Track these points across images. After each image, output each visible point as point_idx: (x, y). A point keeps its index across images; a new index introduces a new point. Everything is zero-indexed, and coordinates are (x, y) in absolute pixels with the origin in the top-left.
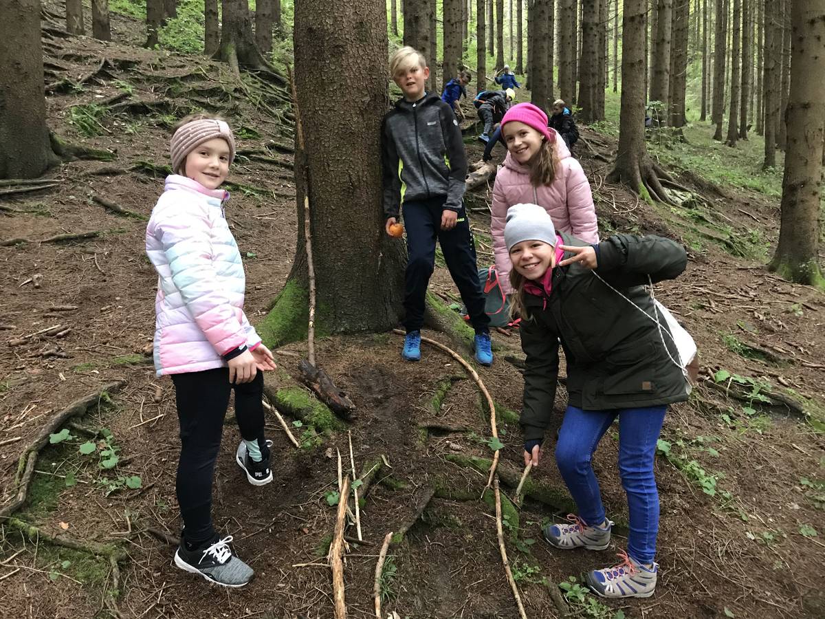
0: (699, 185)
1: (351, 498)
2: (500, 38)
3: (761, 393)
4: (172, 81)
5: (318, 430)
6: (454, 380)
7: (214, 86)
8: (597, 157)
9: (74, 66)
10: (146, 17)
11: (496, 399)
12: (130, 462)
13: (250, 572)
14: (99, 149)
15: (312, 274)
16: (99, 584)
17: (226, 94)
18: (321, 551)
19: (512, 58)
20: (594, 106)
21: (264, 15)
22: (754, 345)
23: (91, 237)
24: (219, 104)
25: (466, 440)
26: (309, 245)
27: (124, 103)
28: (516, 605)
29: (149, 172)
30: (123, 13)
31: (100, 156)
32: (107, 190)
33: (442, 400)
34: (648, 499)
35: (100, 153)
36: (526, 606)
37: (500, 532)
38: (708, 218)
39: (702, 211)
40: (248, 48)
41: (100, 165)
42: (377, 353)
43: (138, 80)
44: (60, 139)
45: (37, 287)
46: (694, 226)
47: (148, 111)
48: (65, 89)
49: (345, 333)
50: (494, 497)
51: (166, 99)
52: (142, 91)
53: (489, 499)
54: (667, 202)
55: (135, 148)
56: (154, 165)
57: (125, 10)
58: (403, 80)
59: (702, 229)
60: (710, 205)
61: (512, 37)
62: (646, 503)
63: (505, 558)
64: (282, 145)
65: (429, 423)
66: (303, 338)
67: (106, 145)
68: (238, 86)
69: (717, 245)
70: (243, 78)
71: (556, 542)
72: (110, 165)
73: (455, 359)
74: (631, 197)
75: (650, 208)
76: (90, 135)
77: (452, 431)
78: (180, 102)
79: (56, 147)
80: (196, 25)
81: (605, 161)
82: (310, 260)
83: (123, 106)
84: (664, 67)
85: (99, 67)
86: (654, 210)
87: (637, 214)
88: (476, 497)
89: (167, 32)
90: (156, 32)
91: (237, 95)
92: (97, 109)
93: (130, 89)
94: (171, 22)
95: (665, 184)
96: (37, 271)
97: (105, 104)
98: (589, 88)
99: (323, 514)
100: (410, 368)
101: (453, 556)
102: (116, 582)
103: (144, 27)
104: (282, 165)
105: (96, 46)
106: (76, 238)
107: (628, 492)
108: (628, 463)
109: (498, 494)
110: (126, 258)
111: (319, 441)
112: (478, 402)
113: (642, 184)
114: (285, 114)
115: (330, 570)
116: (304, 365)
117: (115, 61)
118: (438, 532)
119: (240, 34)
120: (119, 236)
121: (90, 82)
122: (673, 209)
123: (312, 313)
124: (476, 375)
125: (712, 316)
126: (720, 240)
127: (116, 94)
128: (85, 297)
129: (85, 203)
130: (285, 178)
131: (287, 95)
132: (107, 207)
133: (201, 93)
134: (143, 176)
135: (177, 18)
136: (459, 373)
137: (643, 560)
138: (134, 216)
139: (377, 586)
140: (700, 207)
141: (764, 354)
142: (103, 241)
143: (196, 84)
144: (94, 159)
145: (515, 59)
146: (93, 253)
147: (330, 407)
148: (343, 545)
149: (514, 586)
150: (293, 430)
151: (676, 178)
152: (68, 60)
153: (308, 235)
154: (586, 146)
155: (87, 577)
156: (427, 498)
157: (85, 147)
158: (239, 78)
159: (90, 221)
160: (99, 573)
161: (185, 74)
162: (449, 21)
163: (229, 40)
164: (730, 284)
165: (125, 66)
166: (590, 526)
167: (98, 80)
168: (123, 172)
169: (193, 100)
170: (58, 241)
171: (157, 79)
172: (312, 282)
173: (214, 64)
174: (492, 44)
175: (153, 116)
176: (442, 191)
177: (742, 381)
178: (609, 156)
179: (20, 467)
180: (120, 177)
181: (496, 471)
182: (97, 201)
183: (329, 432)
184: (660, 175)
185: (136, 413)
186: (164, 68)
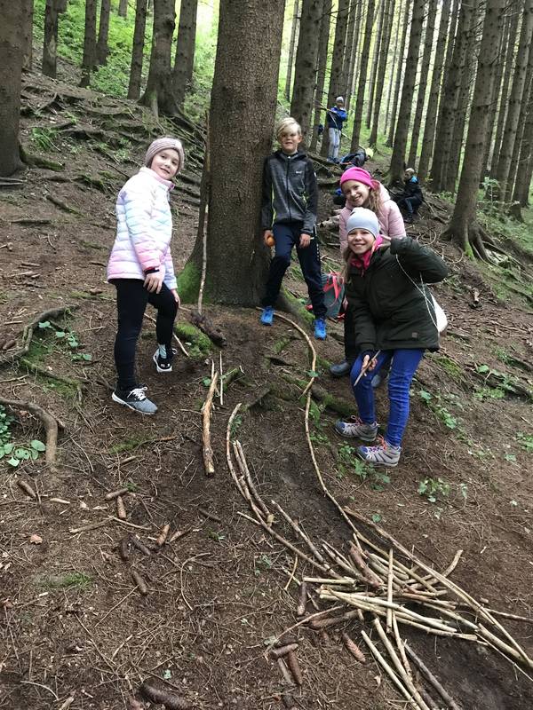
0: (517, 252)
1: (218, 384)
2: (377, 114)
3: (509, 384)
4: (106, 117)
5: (201, 349)
6: (293, 339)
7: (138, 125)
8: (436, 219)
9: (34, 96)
10: (81, 63)
11: (319, 353)
12: (84, 347)
13: (156, 408)
14: (53, 161)
15: (205, 258)
16: (71, 398)
17: (147, 132)
18: (199, 407)
19: (385, 133)
20: (443, 179)
21: (181, 72)
22: (519, 360)
23: (46, 223)
24: (141, 140)
25: (294, 370)
26: (205, 239)
27: (70, 129)
28: (310, 452)
29: (87, 183)
30: (63, 57)
31: (52, 167)
32: (57, 192)
33: (282, 348)
34: (402, 405)
35: (52, 164)
36: (315, 454)
37: (307, 417)
38: (519, 278)
39: (514, 271)
40: (167, 97)
41: (52, 174)
42: (243, 318)
43: (80, 114)
44: (26, 150)
45: (11, 251)
46: (504, 281)
47: (88, 138)
48: (28, 114)
49: (222, 304)
50: (306, 400)
51: (102, 130)
52: (83, 122)
53: (302, 401)
54: (487, 260)
55: (77, 164)
56: (91, 178)
57: (65, 54)
58: (284, 139)
59: (511, 284)
60: (523, 268)
61: (388, 113)
62: (400, 408)
63: (307, 429)
64: (187, 176)
65: (272, 356)
66: (195, 302)
67: (57, 160)
68: (156, 127)
69: (520, 298)
70: (160, 122)
71: (341, 431)
72: (59, 175)
73: (295, 328)
74: (458, 253)
75: (471, 263)
76: (46, 151)
77: (285, 364)
78: (111, 134)
79: (23, 157)
80: (121, 73)
81: (441, 222)
82: (205, 249)
83: (69, 132)
84: (507, 153)
85: (53, 100)
86: (474, 266)
87: (460, 266)
88: (296, 399)
89: (98, 77)
90: (89, 76)
91: (155, 134)
92: (51, 132)
93: (75, 119)
94: (101, 68)
95: (487, 247)
96: (9, 240)
97: (57, 129)
98: (441, 163)
99: (200, 389)
100: (265, 328)
101: (275, 426)
102: (80, 399)
103: (79, 71)
104: (185, 191)
105: (49, 83)
106: (35, 223)
107: (391, 400)
108: (394, 381)
109: (309, 399)
110: (70, 241)
111: (201, 355)
112: (306, 352)
113: (468, 244)
114: (191, 153)
115: (203, 416)
116: (195, 313)
117: (64, 96)
118: (269, 413)
119: (162, 85)
120: (65, 226)
121: (45, 110)
122: (490, 266)
123: (203, 284)
124: (308, 338)
125: (493, 338)
126: (523, 295)
127: (65, 122)
128: (43, 261)
129: (41, 199)
130: (187, 202)
131: (193, 139)
132: (56, 204)
133: (127, 129)
134: (82, 186)
135: (106, 65)
136: (297, 335)
137: (393, 443)
138: (76, 213)
139: (229, 427)
140: (513, 269)
141: (523, 365)
142: (53, 227)
143: (125, 122)
144: (48, 168)
145: (388, 134)
146: (47, 235)
147: (210, 337)
148: (211, 405)
149: (310, 444)
150: (186, 347)
151: (498, 243)
152: (28, 91)
153: (205, 231)
154: (429, 209)
155: (64, 394)
156: (265, 392)
157: (43, 159)
158: (157, 121)
159: (45, 212)
160: (71, 392)
161: (116, 113)
162: (333, 94)
163: (152, 90)
164: (516, 321)
165: (72, 101)
166: (364, 423)
167: (51, 109)
168: (68, 181)
169: (120, 134)
170: (23, 223)
171: (95, 115)
172: (205, 264)
173: (139, 107)
174: (369, 118)
175: (91, 143)
176: (300, 219)
177: (497, 374)
178: (447, 219)
179: (25, 334)
180: (66, 184)
181: (310, 388)
182: (50, 199)
183: (208, 351)
184: (485, 238)
185: (87, 324)
186: (100, 106)
